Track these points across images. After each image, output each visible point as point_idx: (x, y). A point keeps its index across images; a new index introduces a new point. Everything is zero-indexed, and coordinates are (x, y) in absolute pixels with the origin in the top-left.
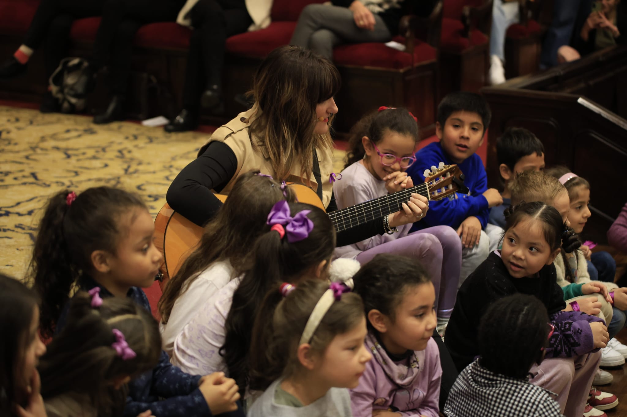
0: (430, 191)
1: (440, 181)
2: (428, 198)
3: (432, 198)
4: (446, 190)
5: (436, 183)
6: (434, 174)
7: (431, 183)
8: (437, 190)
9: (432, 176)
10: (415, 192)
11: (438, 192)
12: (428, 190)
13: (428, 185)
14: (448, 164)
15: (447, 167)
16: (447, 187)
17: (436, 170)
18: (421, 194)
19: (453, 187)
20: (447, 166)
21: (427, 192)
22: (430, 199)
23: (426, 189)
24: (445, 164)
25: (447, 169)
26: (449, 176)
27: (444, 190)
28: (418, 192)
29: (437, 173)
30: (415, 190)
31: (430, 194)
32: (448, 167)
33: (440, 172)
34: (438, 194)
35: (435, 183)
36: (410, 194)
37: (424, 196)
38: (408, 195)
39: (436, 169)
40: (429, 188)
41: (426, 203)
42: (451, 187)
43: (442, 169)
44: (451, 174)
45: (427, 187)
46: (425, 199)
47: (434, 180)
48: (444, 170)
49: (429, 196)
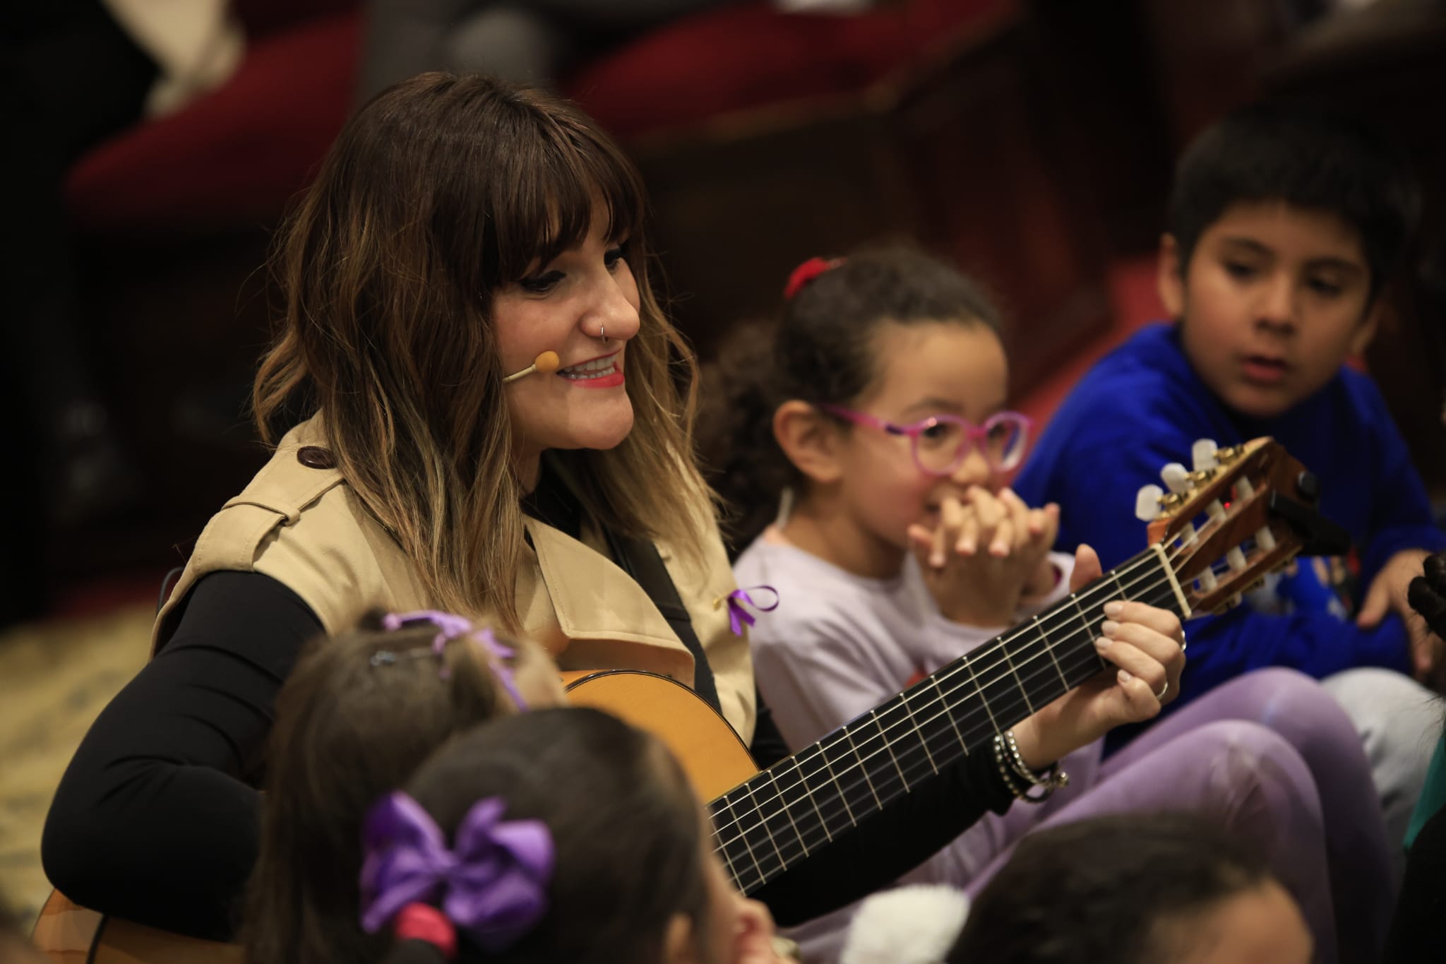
0: (1180, 577)
1: (1214, 524)
2: (1178, 611)
3: (1195, 607)
4: (1248, 559)
5: (1200, 537)
6: (1181, 500)
7: (1178, 543)
8: (1213, 566)
9: (1174, 513)
10: (1118, 597)
11: (1216, 574)
12: (1171, 575)
13: (1169, 551)
14: (1231, 444)
15: (1230, 456)
16: (1250, 546)
17: (1189, 480)
18: (1145, 599)
19: (1276, 539)
20: (1230, 452)
21: (1168, 585)
22: (1188, 613)
23: (1162, 573)
24: (1221, 446)
25: (1235, 463)
26: (1247, 493)
27: (1240, 562)
28: (1129, 593)
29: (1194, 494)
30: (1112, 587)
31: (1186, 590)
32: (1236, 455)
33: (1207, 486)
34: (1219, 580)
35: (1194, 539)
36: (1100, 610)
38: (1089, 616)
39: (1186, 475)
40: (1174, 564)
42: (1267, 541)
43: (1212, 473)
45: (1166, 562)
46: (1165, 615)
47: (1190, 526)
48: (1223, 470)
49: (1183, 601)
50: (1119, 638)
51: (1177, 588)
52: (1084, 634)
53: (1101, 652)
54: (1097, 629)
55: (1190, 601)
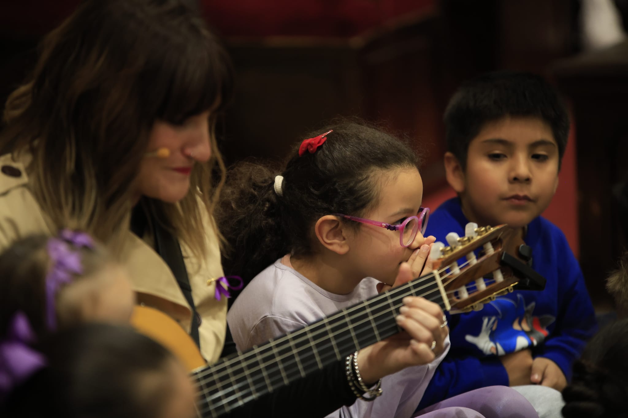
0: (446, 289)
1: (468, 265)
2: (443, 306)
3: (453, 304)
4: (487, 285)
5: (461, 269)
6: (452, 250)
7: (448, 271)
8: (466, 285)
9: (447, 256)
10: (411, 295)
11: (468, 290)
12: (441, 287)
13: (441, 275)
14: (485, 225)
15: (483, 231)
16: (489, 278)
17: (459, 241)
18: (427, 298)
19: (504, 276)
20: (483, 229)
21: (438, 292)
22: (448, 307)
23: (436, 285)
24: (479, 226)
25: (485, 234)
26: (491, 251)
27: (482, 286)
28: (418, 294)
29: (460, 248)
30: (408, 289)
31: (449, 296)
32: (486, 230)
33: (468, 244)
34: (469, 294)
35: (457, 271)
36: (400, 301)
37: (435, 301)
38: (395, 303)
39: (458, 239)
40: (444, 281)
41: (438, 316)
42: (499, 277)
43: (472, 238)
44: (495, 246)
45: (439, 280)
46: (435, 308)
47: (455, 264)
48: (477, 238)
49: (446, 301)
50: (408, 316)
51: (444, 294)
52: (391, 313)
53: (399, 323)
54: (398, 311)
55: (451, 302)
